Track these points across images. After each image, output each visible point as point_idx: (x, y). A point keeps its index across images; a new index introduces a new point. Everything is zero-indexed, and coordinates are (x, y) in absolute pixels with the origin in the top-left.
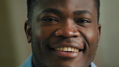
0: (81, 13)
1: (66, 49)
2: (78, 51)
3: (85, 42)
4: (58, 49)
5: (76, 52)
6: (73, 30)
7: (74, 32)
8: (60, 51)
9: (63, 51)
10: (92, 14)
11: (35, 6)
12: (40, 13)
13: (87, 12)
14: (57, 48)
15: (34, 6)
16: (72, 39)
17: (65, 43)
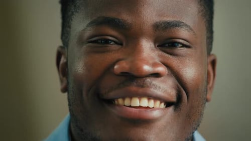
0: (168, 26)
1: (136, 102)
2: (163, 105)
3: (178, 87)
4: (120, 101)
5: (159, 109)
6: (151, 62)
7: (155, 65)
8: (124, 105)
9: (130, 106)
10: (193, 29)
11: (75, 13)
12: (83, 28)
13: (182, 24)
14: (117, 99)
15: (73, 14)
16: (148, 80)
17: (133, 88)
